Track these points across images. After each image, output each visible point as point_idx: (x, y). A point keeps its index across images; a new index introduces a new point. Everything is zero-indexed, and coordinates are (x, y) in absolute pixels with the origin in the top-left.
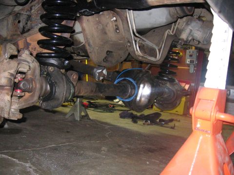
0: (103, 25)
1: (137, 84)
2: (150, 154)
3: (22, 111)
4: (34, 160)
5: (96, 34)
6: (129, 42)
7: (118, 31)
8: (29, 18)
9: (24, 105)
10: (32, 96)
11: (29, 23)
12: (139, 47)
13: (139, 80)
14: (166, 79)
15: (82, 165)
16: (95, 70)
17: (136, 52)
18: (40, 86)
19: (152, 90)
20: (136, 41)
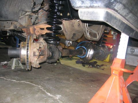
0: (72, 23)
1: (87, 49)
2: (92, 82)
3: (40, 64)
4: (41, 84)
5: (68, 26)
6: (85, 32)
7: (79, 26)
8: (37, 18)
9: (41, 61)
10: (44, 57)
11: (37, 20)
12: (89, 34)
13: (88, 47)
14: (100, 46)
15: (63, 87)
16: (66, 41)
17: (88, 37)
18: (47, 53)
19: (94, 52)
20: (88, 31)
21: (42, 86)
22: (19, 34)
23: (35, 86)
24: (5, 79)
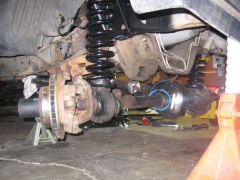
0: (134, 45)
1: (169, 94)
4: (87, 166)
5: (129, 54)
6: (159, 58)
7: (148, 49)
8: (70, 45)
9: (82, 121)
10: (88, 113)
11: (70, 50)
12: (168, 61)
13: (171, 90)
15: (129, 168)
16: (129, 84)
17: (166, 67)
19: (184, 99)
20: (165, 57)
21: (88, 169)
22: (43, 80)
23: (75, 171)
24: (20, 162)
